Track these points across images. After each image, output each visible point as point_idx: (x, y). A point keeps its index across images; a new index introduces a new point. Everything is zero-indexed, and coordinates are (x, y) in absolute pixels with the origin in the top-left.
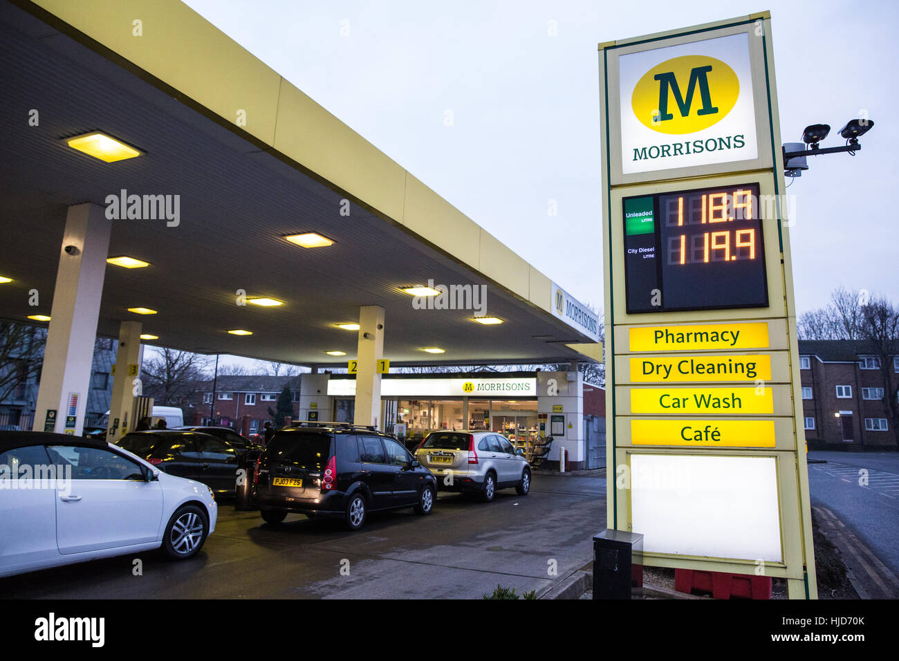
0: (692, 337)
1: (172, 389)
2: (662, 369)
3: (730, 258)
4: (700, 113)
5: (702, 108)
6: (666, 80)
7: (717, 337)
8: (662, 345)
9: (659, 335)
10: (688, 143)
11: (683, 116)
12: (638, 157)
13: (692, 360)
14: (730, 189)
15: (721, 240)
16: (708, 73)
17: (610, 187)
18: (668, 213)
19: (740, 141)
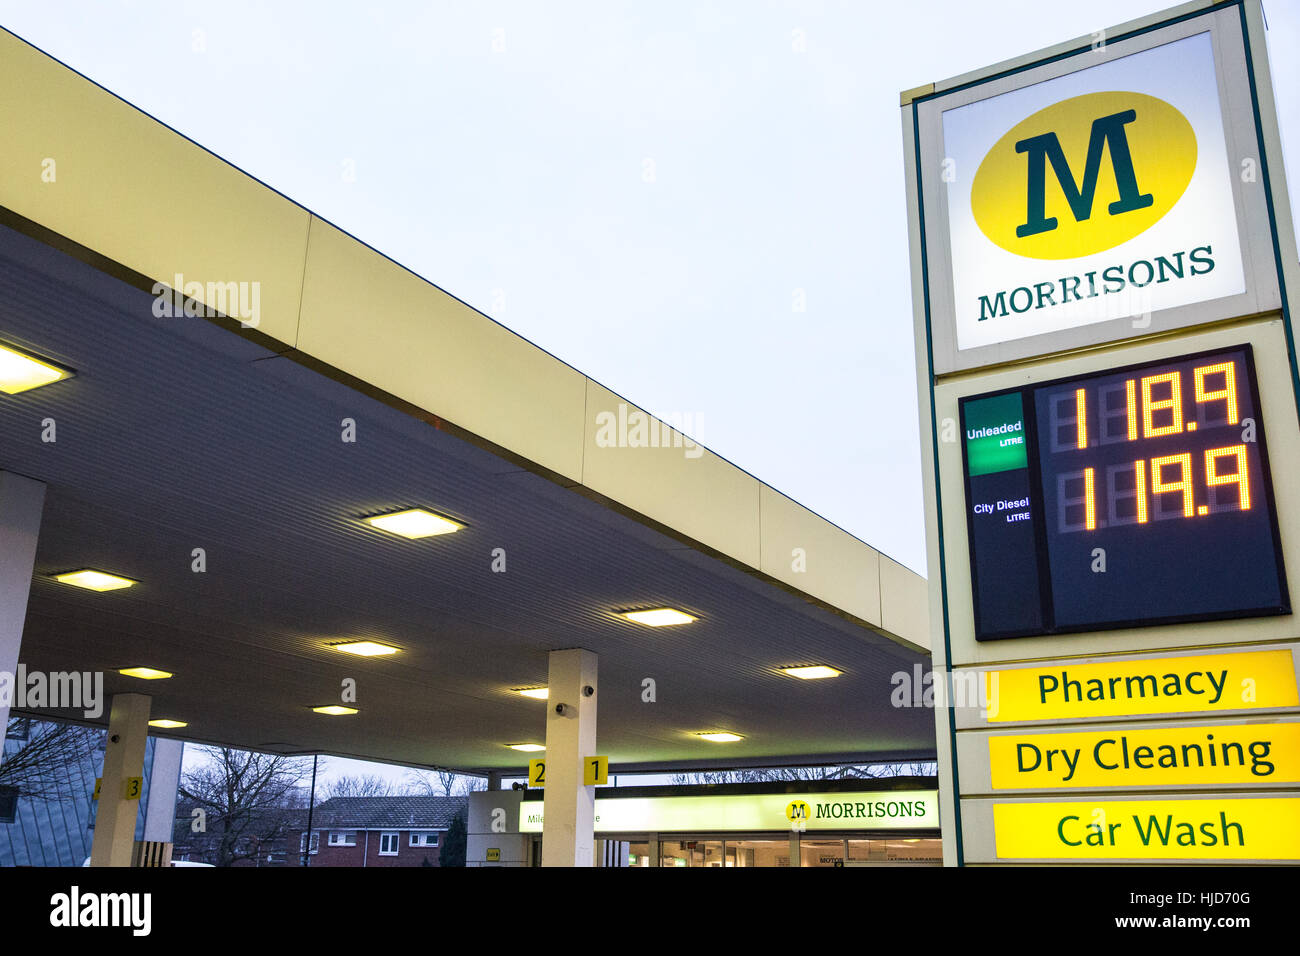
0: (1120, 687)
1: (236, 824)
2: (1058, 759)
3: (1196, 510)
4: (1115, 209)
5: (1119, 199)
6: (1041, 150)
7: (1177, 685)
8: (1057, 707)
9: (1049, 684)
10: (1091, 276)
11: (1078, 220)
12: (987, 313)
13: (1124, 739)
14: (1185, 364)
15: (1172, 473)
16: (1127, 127)
17: (935, 379)
18: (1055, 423)
19: (1204, 260)
